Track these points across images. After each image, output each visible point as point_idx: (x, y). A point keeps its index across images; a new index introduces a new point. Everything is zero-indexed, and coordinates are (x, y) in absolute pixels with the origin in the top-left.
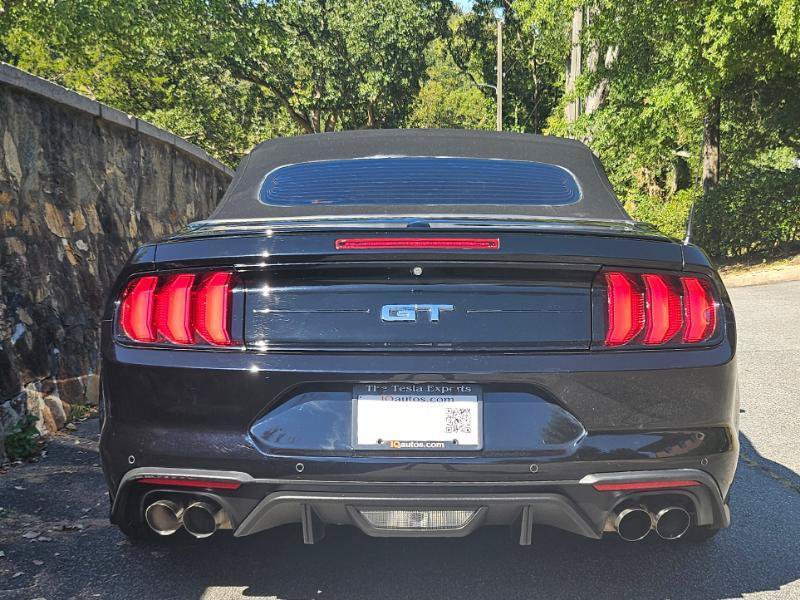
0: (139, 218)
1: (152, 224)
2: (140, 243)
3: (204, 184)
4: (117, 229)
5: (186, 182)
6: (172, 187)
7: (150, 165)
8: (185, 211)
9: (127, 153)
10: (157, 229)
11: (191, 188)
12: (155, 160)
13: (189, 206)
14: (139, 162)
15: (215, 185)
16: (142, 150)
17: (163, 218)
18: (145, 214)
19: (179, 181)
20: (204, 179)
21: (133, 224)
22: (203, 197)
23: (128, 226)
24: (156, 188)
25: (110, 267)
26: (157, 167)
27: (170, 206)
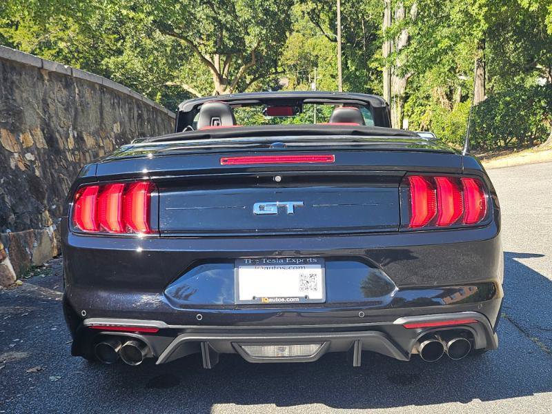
0: (76, 135)
1: (85, 139)
2: (76, 152)
3: (127, 110)
4: (58, 143)
5: (113, 109)
6: (102, 114)
7: (83, 99)
8: (113, 129)
9: (65, 92)
10: (90, 142)
11: (117, 112)
12: (87, 95)
13: (115, 125)
14: (74, 97)
15: (136, 109)
16: (77, 90)
17: (96, 134)
18: (81, 133)
19: (107, 108)
20: (127, 106)
21: (71, 140)
22: (127, 119)
23: (67, 141)
24: (88, 114)
25: (53, 171)
26: (89, 100)
27: (101, 126)
